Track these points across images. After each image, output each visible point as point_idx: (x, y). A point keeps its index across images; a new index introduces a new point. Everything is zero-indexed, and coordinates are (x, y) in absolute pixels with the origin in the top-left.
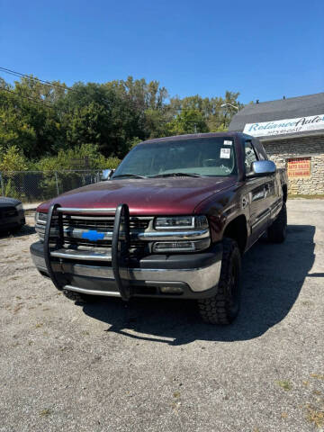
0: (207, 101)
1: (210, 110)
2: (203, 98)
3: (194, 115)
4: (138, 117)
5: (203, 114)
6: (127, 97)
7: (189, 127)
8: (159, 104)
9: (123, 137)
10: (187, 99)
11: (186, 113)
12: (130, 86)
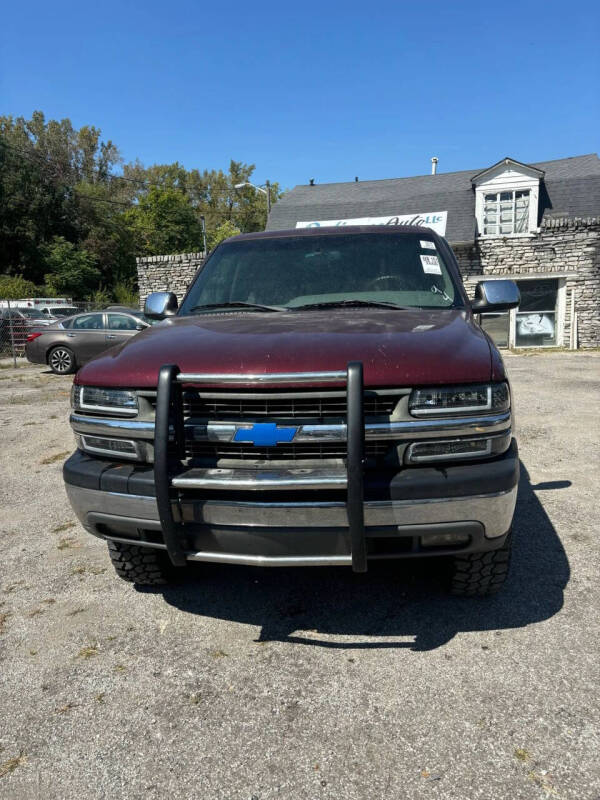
0: (196, 176)
1: (200, 195)
2: (188, 169)
3: (172, 200)
4: (62, 198)
5: (190, 200)
6: (35, 154)
7: (164, 223)
8: (103, 175)
9: (30, 234)
10: (158, 170)
11: (158, 196)
12: (39, 132)
